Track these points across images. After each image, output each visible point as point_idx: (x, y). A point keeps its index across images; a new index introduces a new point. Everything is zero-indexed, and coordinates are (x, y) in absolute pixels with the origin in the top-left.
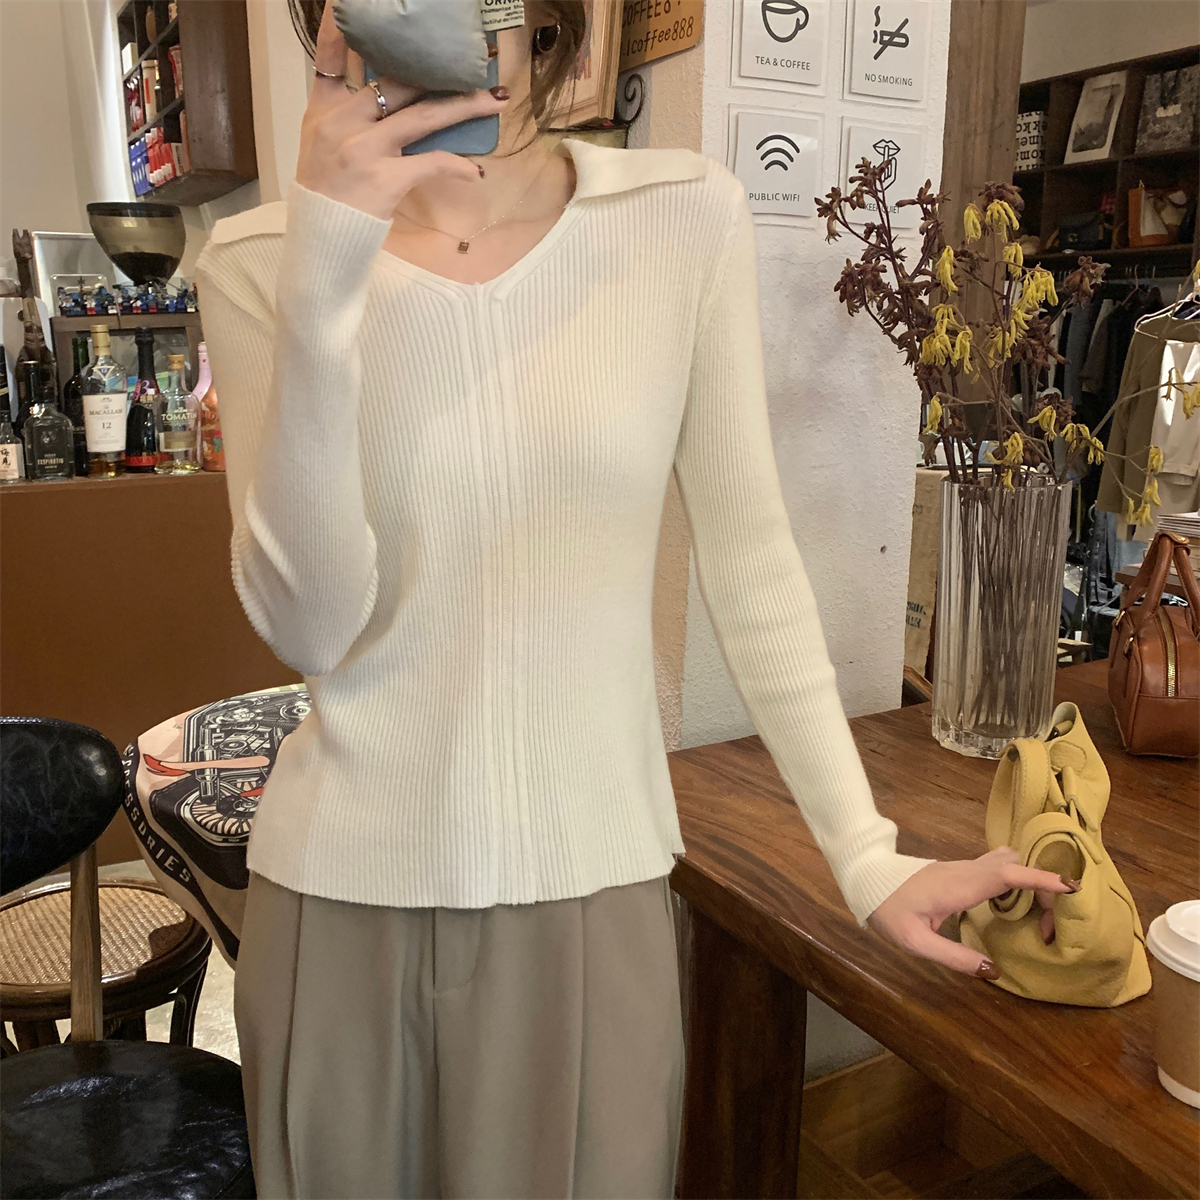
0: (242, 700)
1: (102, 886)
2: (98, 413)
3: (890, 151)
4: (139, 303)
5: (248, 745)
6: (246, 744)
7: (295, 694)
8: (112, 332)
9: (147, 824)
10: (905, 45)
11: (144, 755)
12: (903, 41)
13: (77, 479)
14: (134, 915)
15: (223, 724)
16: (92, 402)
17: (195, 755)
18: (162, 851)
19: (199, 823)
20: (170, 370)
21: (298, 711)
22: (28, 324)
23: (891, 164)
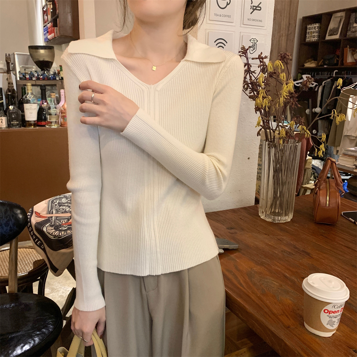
0: (64, 196)
1: (19, 248)
2: (28, 109)
3: (255, 42)
4: (42, 77)
5: (66, 210)
8: (33, 85)
9: (33, 232)
10: (260, 10)
11: (35, 212)
12: (260, 9)
13: (22, 128)
15: (59, 203)
16: (26, 106)
17: (50, 212)
18: (37, 240)
19: (48, 232)
20: (51, 98)
22: (9, 82)
23: (255, 45)
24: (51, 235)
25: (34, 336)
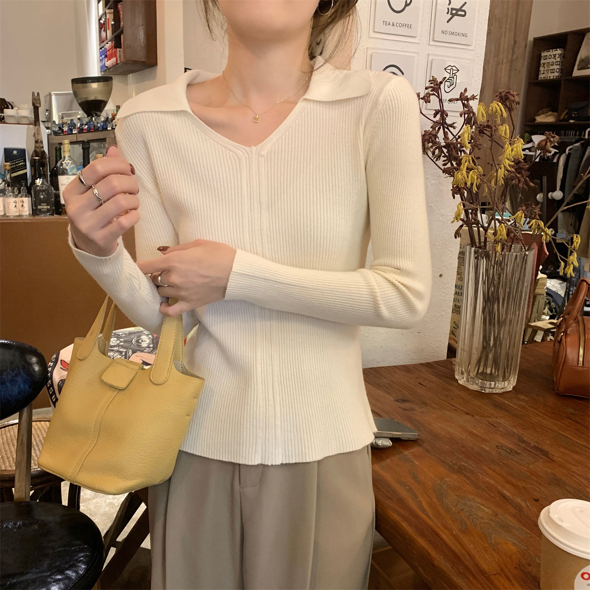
0: (115, 334)
1: (34, 421)
3: (453, 71)
5: (113, 357)
8: (72, 143)
9: (56, 396)
10: (464, 16)
11: (61, 360)
12: (463, 13)
13: (56, 216)
16: (62, 179)
21: (142, 341)
22: (37, 139)
23: (454, 78)
25: (50, 583)
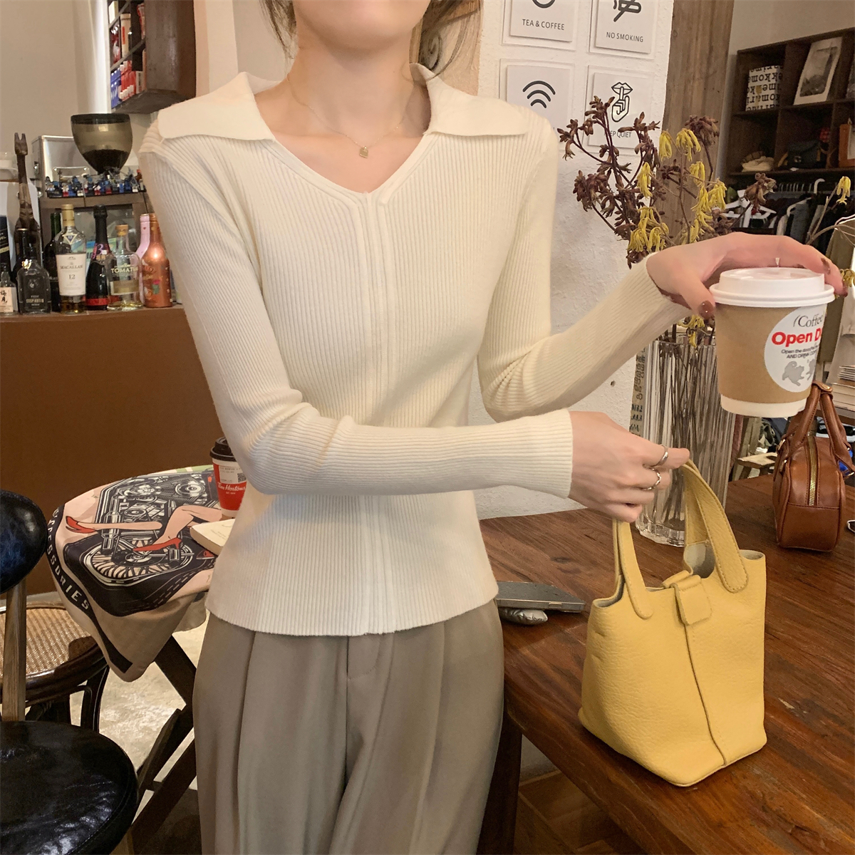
0: (146, 479)
1: (28, 609)
2: (66, 268)
3: (624, 91)
4: (99, 188)
5: (147, 513)
6: (145, 512)
7: (189, 475)
8: (76, 209)
9: (61, 567)
10: (638, 11)
11: (67, 517)
12: (637, 8)
13: (53, 314)
14: (62, 629)
15: (130, 496)
16: (62, 260)
18: (70, 587)
19: (96, 569)
20: (118, 236)
21: (190, 488)
22: (23, 202)
23: (625, 101)
24: (103, 575)
25: (59, 834)
